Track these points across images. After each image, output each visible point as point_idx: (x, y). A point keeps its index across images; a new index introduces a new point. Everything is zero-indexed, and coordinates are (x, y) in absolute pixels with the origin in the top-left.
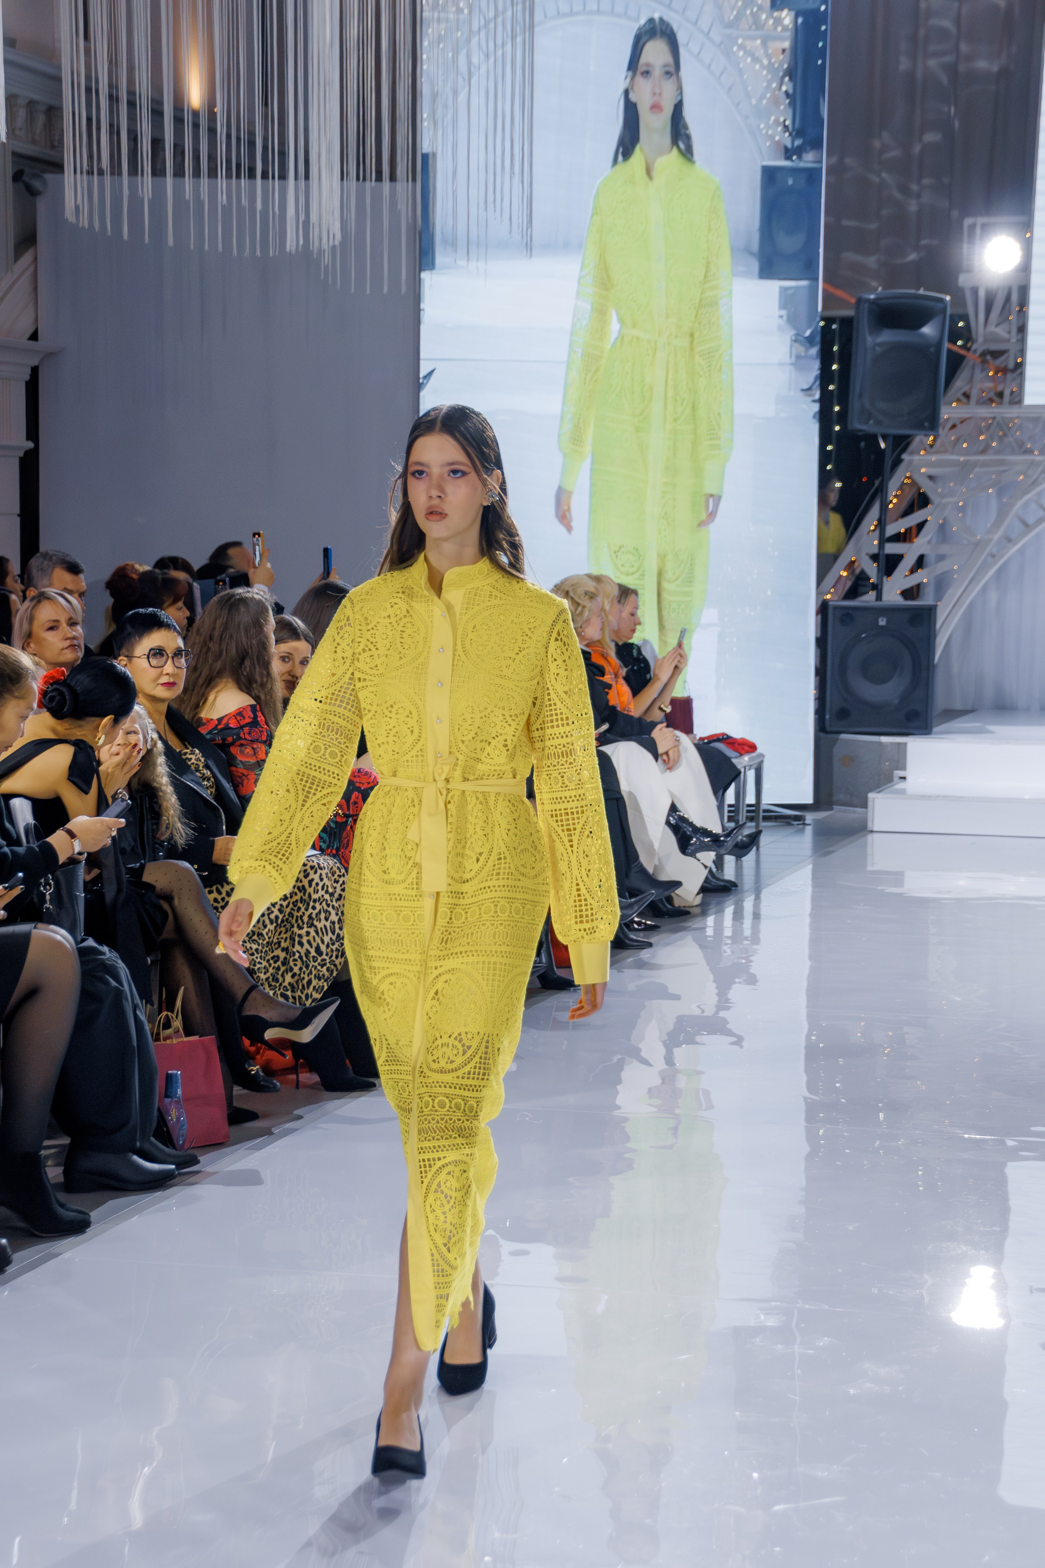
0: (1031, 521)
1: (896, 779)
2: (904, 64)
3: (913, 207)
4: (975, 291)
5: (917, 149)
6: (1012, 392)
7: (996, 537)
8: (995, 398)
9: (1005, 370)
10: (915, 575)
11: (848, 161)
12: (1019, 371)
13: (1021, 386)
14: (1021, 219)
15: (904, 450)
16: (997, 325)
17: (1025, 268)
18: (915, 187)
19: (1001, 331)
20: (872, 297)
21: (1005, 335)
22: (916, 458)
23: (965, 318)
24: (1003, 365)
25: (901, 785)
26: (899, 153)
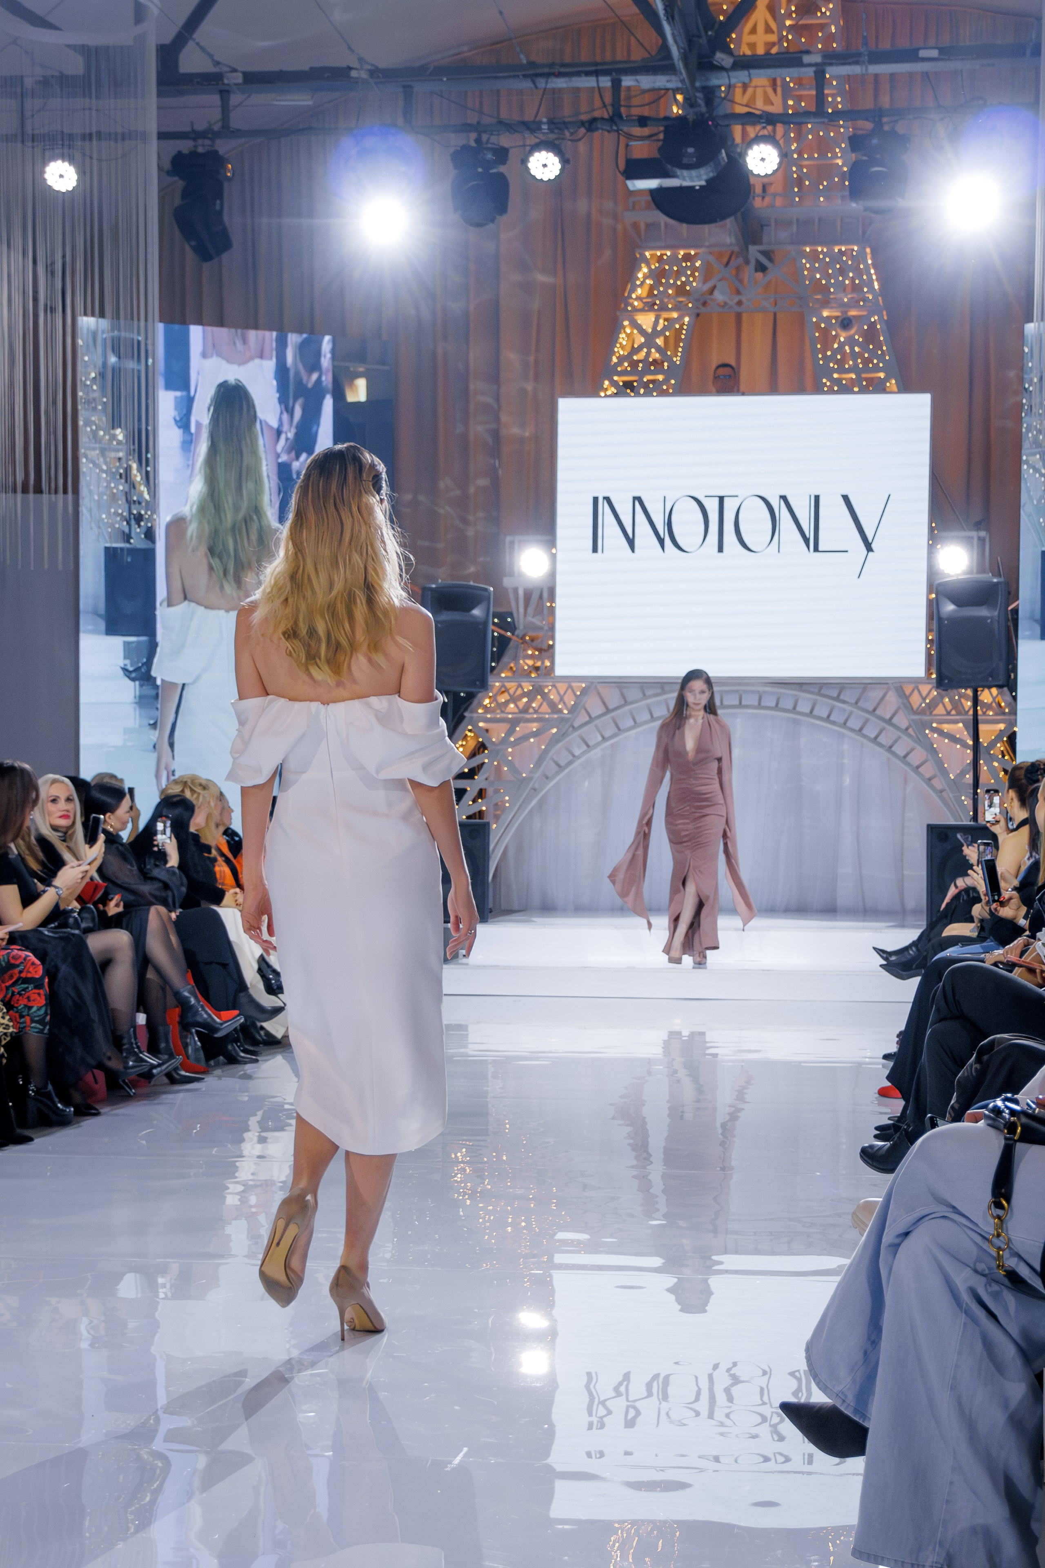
0: (563, 763)
1: (460, 956)
2: (460, 429)
3: (470, 532)
4: (516, 590)
5: (472, 490)
6: (546, 667)
7: (537, 775)
8: (534, 671)
9: (540, 650)
10: (475, 804)
11: (421, 498)
12: (551, 651)
13: (553, 663)
14: (547, 538)
15: (466, 710)
16: (533, 617)
17: (553, 575)
18: (471, 518)
19: (536, 621)
20: (434, 586)
21: (540, 624)
22: (475, 715)
23: (511, 615)
24: (539, 647)
25: (465, 960)
26: (458, 492)
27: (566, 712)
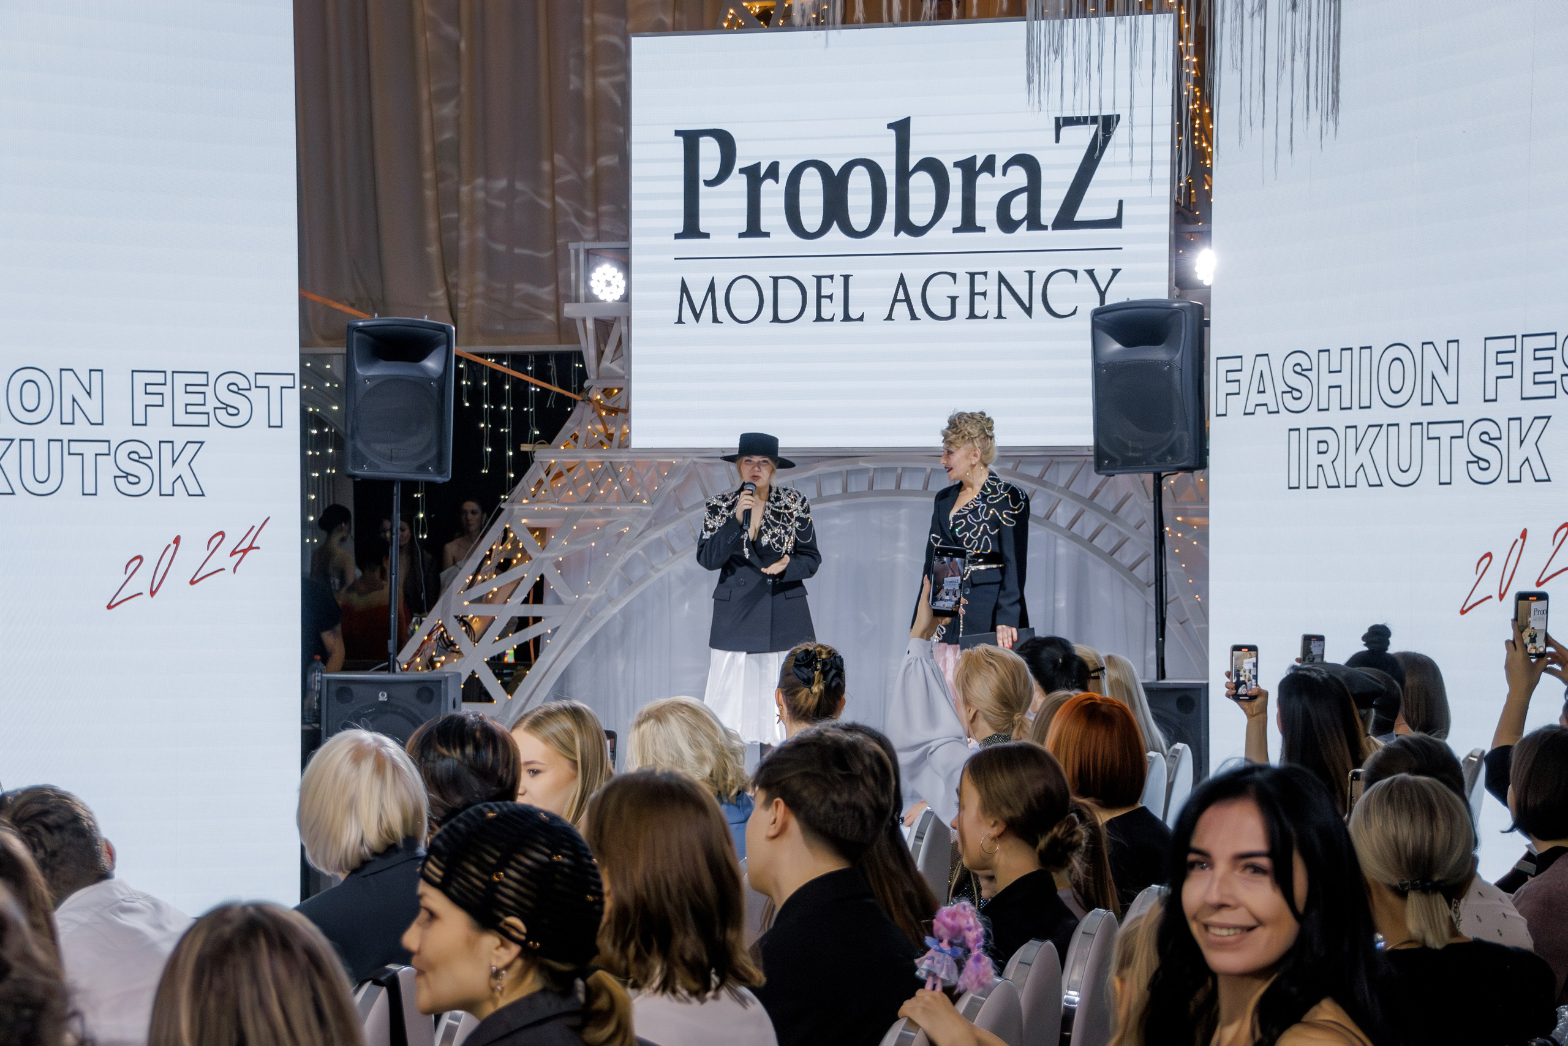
0: (635, 578)
2: (574, 83)
4: (586, 321)
5: (590, 173)
6: (622, 434)
7: (593, 597)
8: (605, 441)
9: (615, 411)
11: (519, 186)
13: (629, 429)
14: (623, 244)
16: (612, 361)
17: (626, 298)
19: (615, 367)
21: (620, 371)
22: (516, 507)
24: (615, 405)
26: (570, 177)
27: (645, 501)
